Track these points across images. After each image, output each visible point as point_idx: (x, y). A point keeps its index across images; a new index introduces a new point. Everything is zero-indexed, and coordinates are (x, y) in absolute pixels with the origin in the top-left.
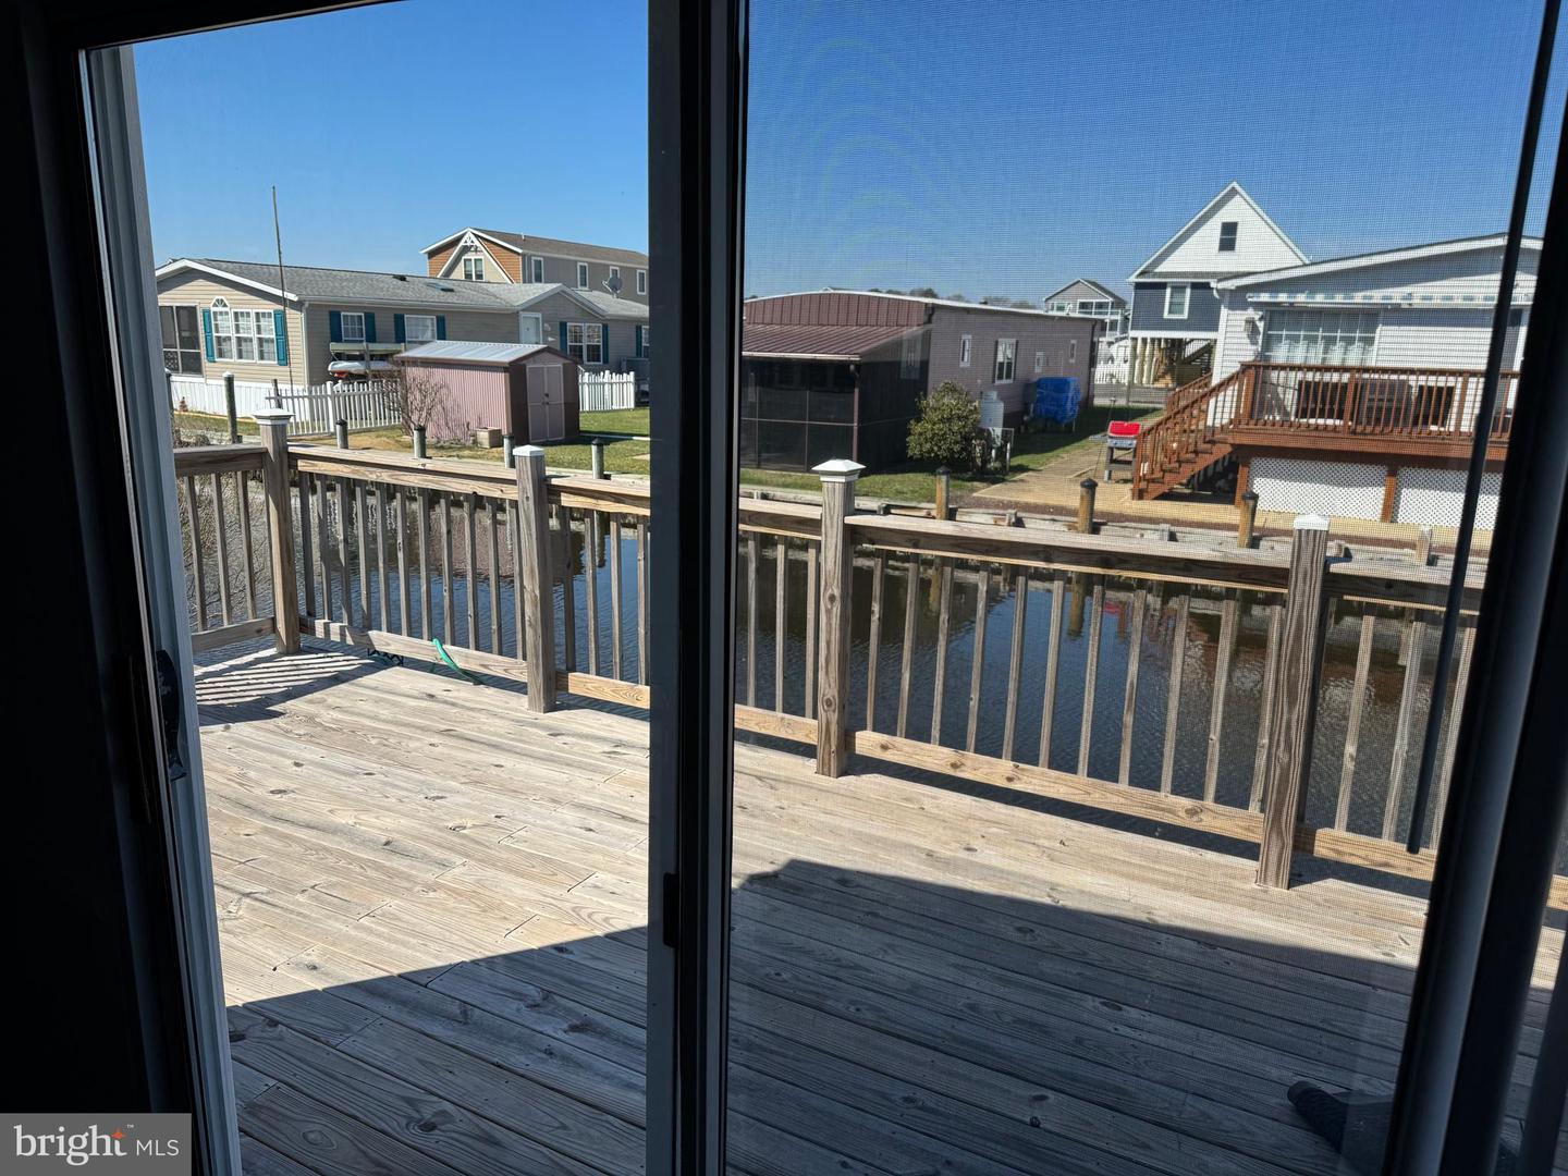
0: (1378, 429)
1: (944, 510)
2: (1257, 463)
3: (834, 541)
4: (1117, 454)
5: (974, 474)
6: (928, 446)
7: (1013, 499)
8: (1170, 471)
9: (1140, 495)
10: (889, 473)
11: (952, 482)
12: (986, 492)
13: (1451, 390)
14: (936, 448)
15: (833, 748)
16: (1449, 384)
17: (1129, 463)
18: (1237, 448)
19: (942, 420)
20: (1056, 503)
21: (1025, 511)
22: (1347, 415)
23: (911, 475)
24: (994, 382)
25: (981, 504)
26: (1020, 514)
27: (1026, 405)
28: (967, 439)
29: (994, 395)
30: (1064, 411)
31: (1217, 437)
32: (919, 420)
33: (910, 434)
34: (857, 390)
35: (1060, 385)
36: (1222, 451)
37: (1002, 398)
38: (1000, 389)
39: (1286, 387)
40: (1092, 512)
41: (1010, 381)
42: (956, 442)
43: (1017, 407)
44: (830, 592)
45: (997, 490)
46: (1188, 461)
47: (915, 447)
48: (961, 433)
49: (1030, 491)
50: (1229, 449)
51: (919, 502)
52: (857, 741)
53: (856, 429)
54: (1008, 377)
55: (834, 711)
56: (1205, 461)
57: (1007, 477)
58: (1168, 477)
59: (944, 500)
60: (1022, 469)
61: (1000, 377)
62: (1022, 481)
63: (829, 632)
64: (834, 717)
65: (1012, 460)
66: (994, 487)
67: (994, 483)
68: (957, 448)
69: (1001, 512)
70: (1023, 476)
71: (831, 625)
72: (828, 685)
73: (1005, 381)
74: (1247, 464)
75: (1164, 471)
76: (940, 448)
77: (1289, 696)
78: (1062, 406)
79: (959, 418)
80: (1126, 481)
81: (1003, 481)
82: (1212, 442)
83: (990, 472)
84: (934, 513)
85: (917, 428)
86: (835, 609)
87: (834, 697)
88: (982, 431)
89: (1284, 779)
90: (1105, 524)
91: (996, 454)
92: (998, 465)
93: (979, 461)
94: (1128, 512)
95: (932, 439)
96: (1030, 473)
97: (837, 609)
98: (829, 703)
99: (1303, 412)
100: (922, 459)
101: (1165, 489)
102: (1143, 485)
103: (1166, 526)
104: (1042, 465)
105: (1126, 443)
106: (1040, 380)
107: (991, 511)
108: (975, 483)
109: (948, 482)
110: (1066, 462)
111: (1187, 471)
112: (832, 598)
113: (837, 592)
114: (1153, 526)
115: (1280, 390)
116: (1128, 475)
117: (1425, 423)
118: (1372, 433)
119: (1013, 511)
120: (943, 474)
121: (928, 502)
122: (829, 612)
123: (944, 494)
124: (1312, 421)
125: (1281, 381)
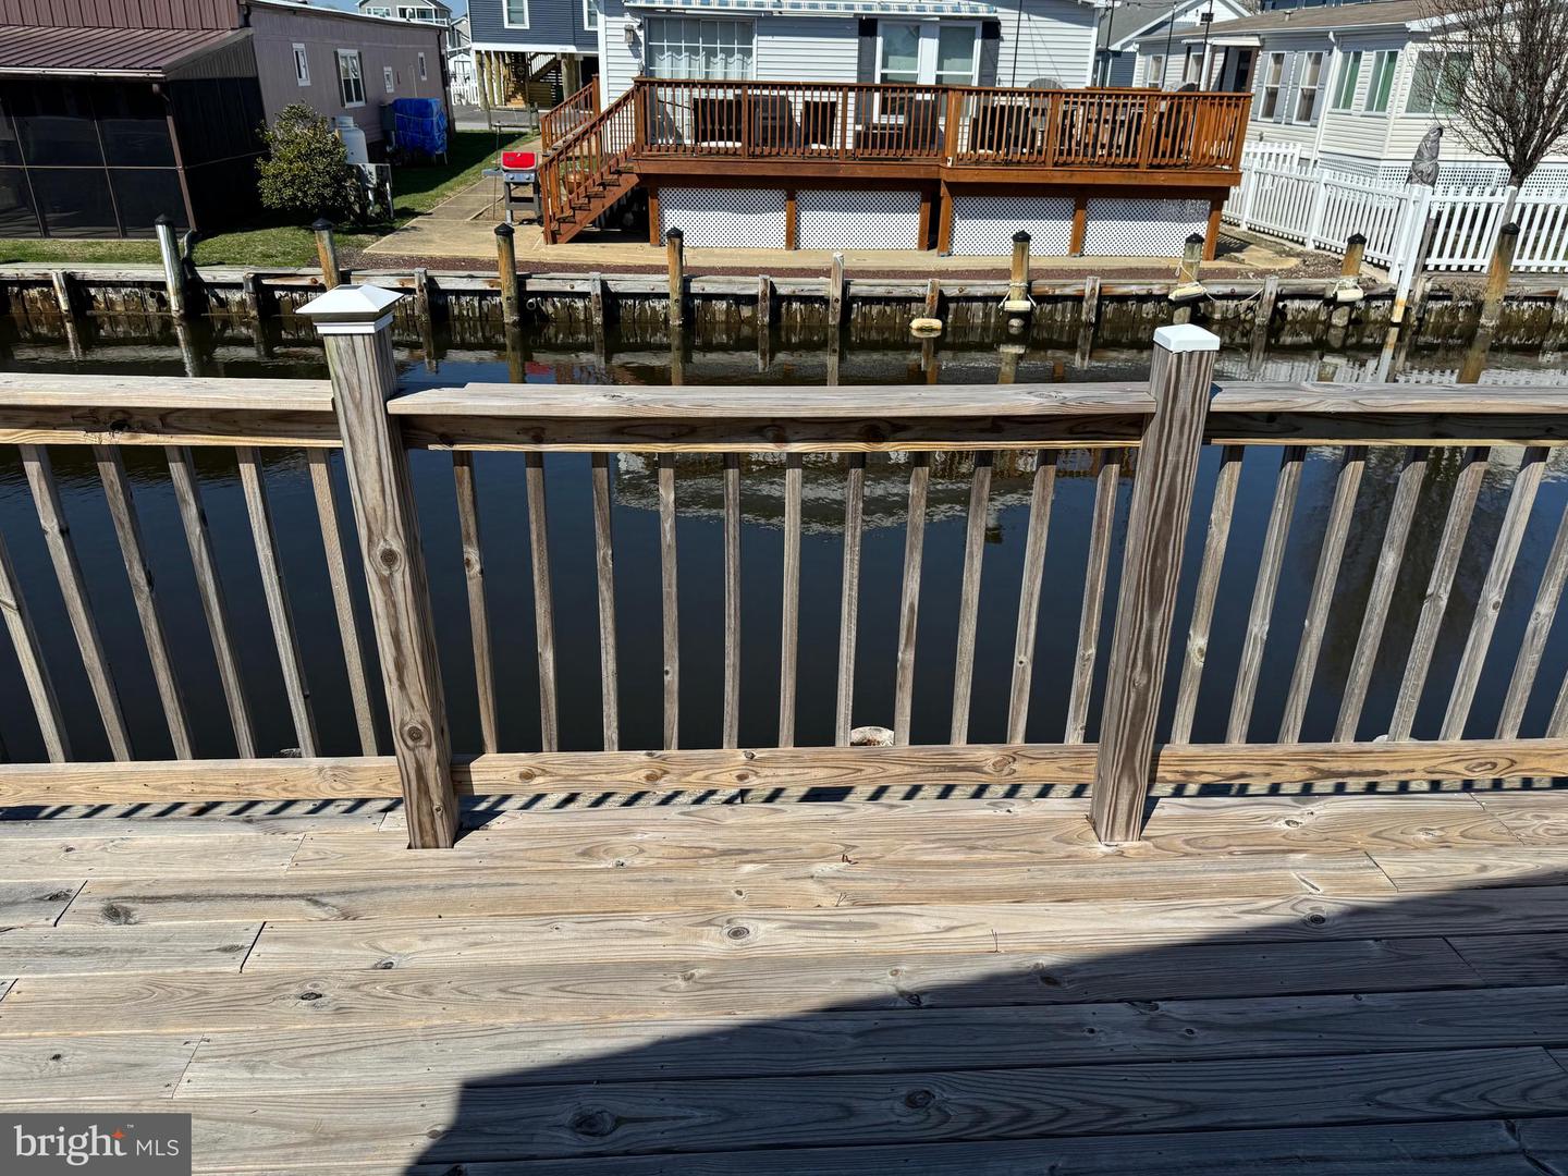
0: (775, 151)
1: (334, 275)
2: (666, 194)
3: (372, 451)
4: (517, 193)
5: (353, 223)
6: (288, 192)
7: (414, 254)
8: (580, 209)
9: (553, 238)
10: (243, 231)
11: (336, 237)
12: (378, 246)
13: (834, 105)
14: (299, 194)
15: (437, 803)
16: (832, 100)
17: (530, 200)
18: (643, 177)
19: (299, 157)
20: (465, 255)
21: (437, 268)
22: (744, 136)
23: (274, 231)
24: (343, 105)
25: (377, 263)
26: (430, 273)
27: (386, 134)
28: (338, 181)
29: (350, 121)
30: (433, 139)
31: (622, 165)
32: (268, 158)
33: (262, 177)
34: (170, 119)
35: (422, 107)
36: (629, 182)
37: (360, 125)
38: (353, 112)
39: (674, 104)
40: (513, 264)
41: (361, 104)
42: (325, 186)
43: (377, 137)
44: (381, 546)
45: (391, 243)
46: (596, 196)
47: (271, 193)
48: (328, 173)
49: (430, 241)
50: (635, 180)
51: (299, 267)
52: (474, 777)
53: (181, 173)
54: (359, 98)
55: (429, 746)
56: (614, 195)
57: (396, 225)
58: (579, 215)
59: (331, 263)
60: (409, 213)
61: (350, 99)
62: (414, 228)
63: (394, 618)
64: (430, 756)
65: (396, 200)
66: (384, 238)
67: (384, 234)
68: (328, 192)
69: (407, 271)
70: (413, 222)
71: (394, 605)
72: (409, 705)
73: (356, 104)
74: (656, 196)
75: (574, 209)
76: (305, 193)
77: (1151, 597)
78: (429, 133)
79: (321, 154)
80: (530, 222)
81: (392, 230)
82: (619, 173)
83: (372, 220)
84: (321, 280)
85: (269, 169)
86: (398, 577)
87: (423, 724)
88: (351, 167)
89: (1141, 707)
90: (529, 277)
91: (374, 196)
92: (377, 208)
93: (357, 208)
94: (549, 259)
95: (292, 182)
96: (420, 218)
97: (402, 575)
98: (415, 735)
99: (701, 134)
100: (284, 208)
101: (577, 229)
102: (554, 226)
103: (596, 275)
104: (430, 207)
105: (524, 177)
106: (396, 101)
107: (394, 272)
108: (361, 237)
109: (331, 239)
110: (452, 203)
111: (598, 208)
112: (389, 557)
113: (397, 546)
114: (582, 275)
115: (669, 108)
116: (532, 215)
117: (807, 142)
118: (770, 155)
119: (422, 270)
120: (323, 228)
121: (309, 266)
122: (386, 582)
123: (330, 257)
124: (713, 144)
125: (669, 99)
